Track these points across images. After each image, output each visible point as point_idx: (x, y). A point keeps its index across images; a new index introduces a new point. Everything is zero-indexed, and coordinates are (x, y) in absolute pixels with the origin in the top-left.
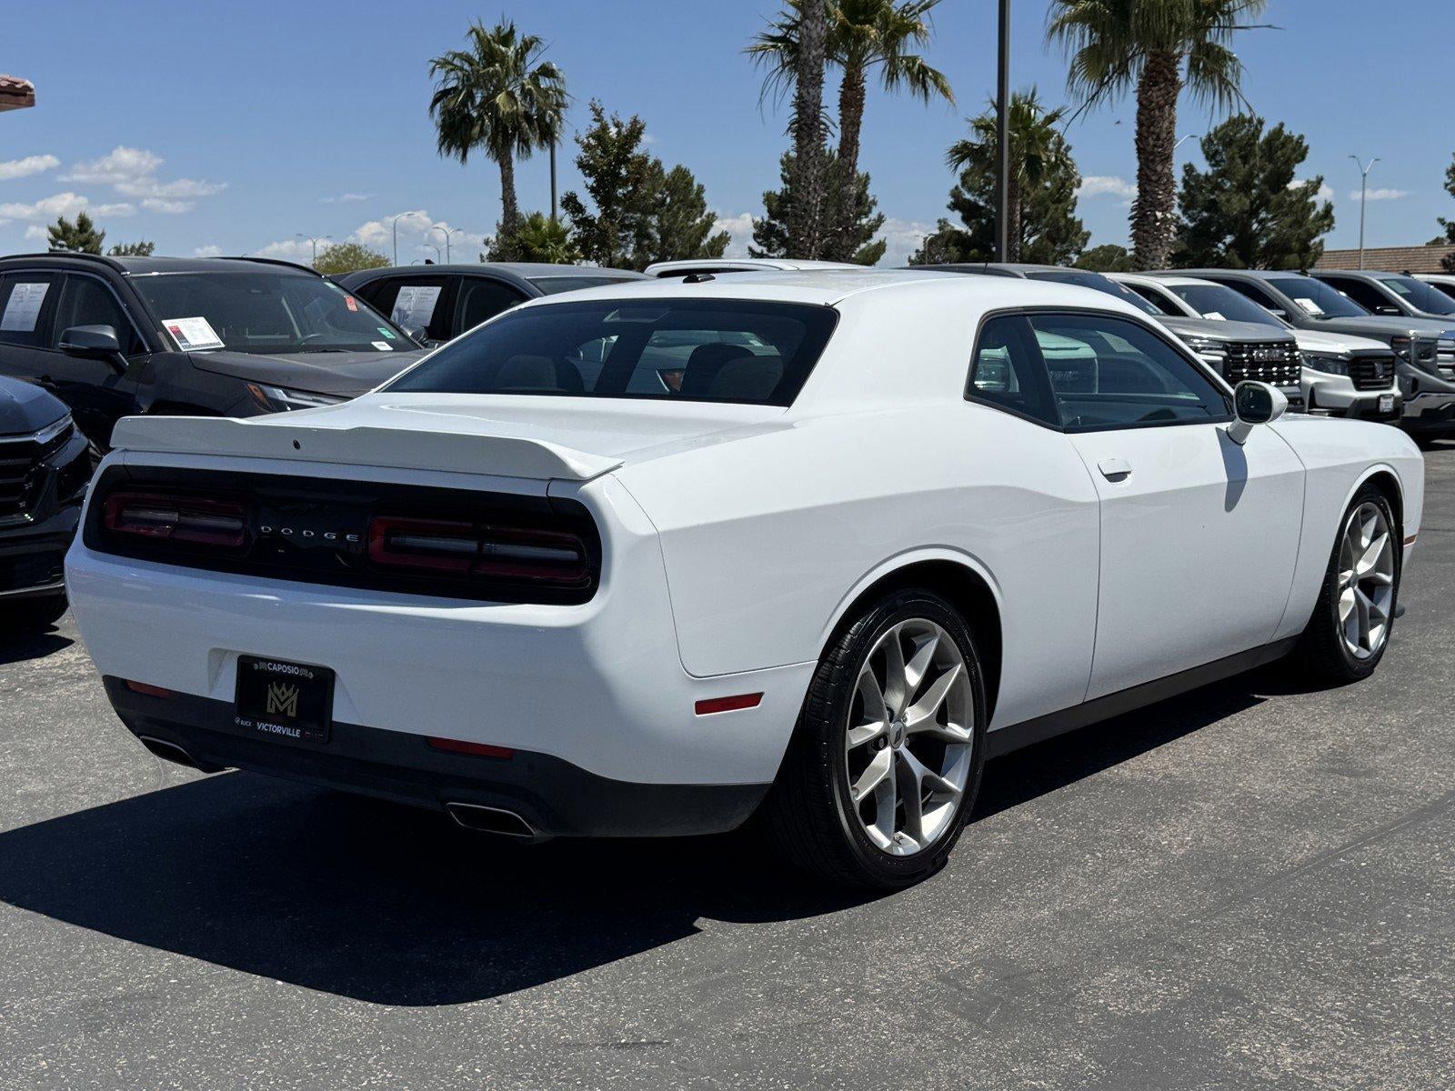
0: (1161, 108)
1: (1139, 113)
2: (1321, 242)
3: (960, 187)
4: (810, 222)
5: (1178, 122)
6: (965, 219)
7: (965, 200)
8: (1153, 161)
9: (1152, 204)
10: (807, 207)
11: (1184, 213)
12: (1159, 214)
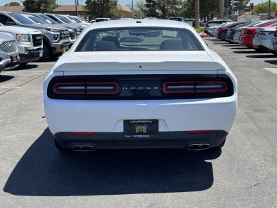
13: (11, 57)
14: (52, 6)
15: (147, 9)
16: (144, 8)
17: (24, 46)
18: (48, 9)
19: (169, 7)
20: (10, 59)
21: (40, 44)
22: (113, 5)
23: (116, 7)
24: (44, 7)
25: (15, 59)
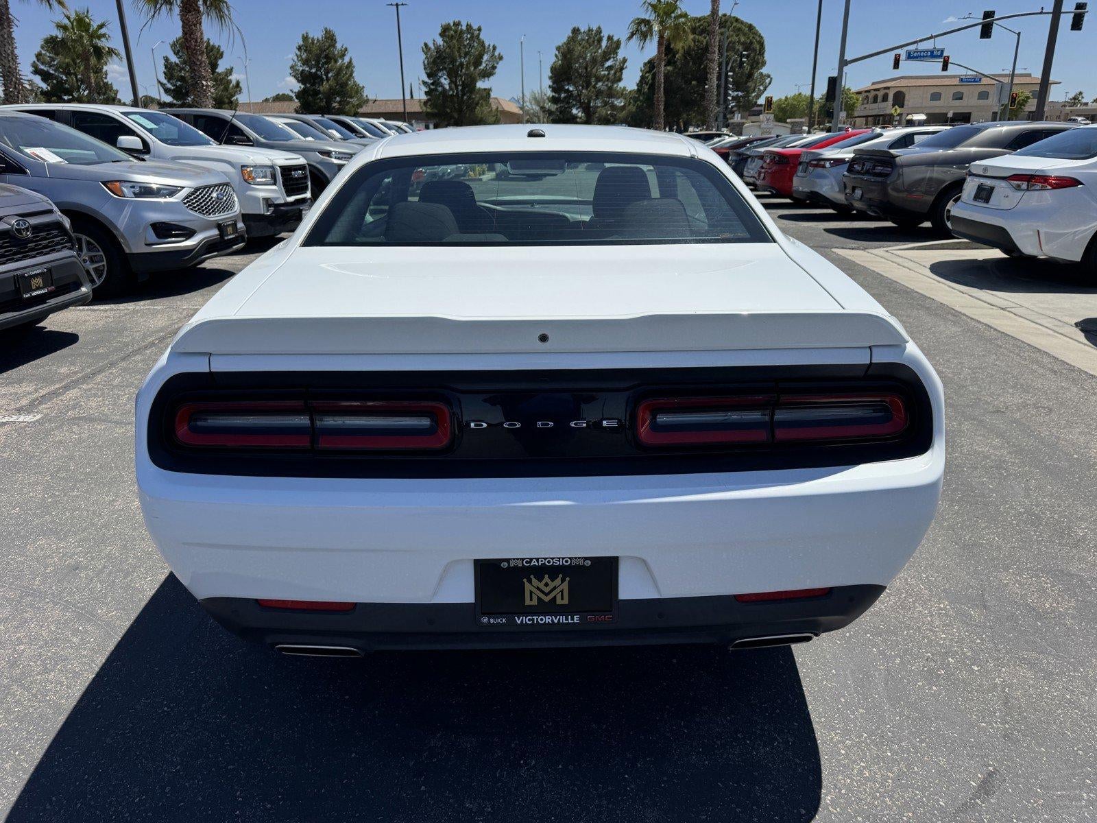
0: (195, 25)
1: (183, 27)
2: (237, 99)
3: (36, 61)
4: (14, 79)
5: (204, 32)
6: (44, 80)
7: (41, 69)
8: (196, 54)
9: (199, 77)
10: (10, 70)
11: (168, 81)
12: (204, 83)
13: (219, 226)
14: (354, 101)
15: (554, 107)
16: (548, 105)
17: (261, 195)
18: (347, 108)
19: (599, 103)
20: (214, 232)
21: (304, 190)
22: (482, 98)
23: (488, 104)
24: (340, 102)
25: (230, 230)
